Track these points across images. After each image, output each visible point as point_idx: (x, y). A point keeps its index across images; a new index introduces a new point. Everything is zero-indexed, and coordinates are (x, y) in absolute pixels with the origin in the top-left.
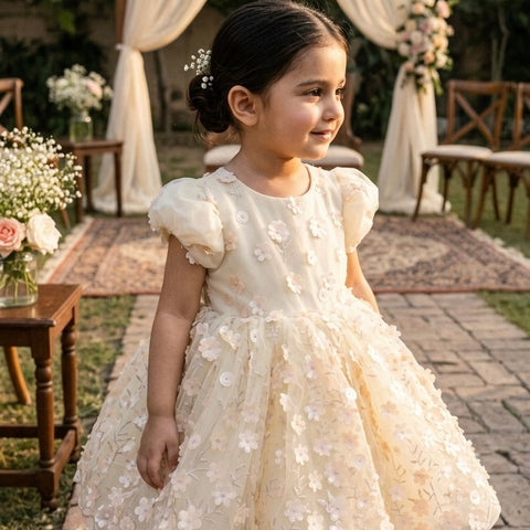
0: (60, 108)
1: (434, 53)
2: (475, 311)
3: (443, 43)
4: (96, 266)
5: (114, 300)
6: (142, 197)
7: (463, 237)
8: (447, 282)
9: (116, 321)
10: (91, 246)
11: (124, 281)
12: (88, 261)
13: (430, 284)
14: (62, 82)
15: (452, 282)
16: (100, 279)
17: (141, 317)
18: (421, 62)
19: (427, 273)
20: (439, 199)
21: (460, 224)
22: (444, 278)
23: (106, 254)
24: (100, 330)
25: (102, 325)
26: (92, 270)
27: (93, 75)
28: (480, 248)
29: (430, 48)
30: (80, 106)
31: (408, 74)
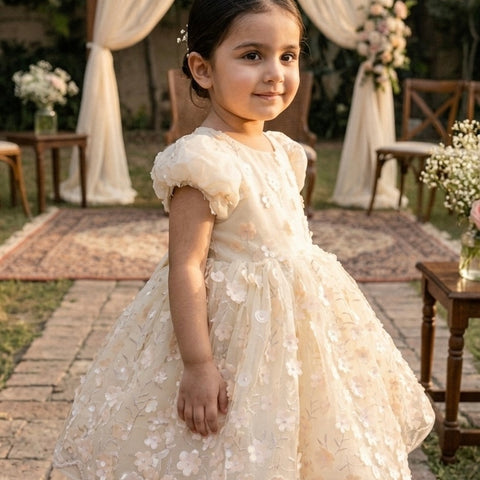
0: (24, 102)
1: (392, 53)
2: (403, 300)
3: (402, 43)
4: (45, 253)
5: (52, 284)
6: (109, 189)
7: (413, 230)
8: (383, 272)
9: (46, 304)
10: (48, 233)
11: (68, 267)
12: (39, 247)
13: (367, 273)
14: (28, 78)
15: (389, 272)
16: (45, 264)
17: (73, 301)
18: (378, 62)
19: (368, 263)
20: (396, 193)
21: (412, 218)
22: (382, 268)
23: (59, 241)
24: (30, 313)
25: (32, 309)
26: (40, 255)
27: (58, 71)
28: (426, 241)
29: (388, 48)
30: (44, 101)
31: (368, 73)
